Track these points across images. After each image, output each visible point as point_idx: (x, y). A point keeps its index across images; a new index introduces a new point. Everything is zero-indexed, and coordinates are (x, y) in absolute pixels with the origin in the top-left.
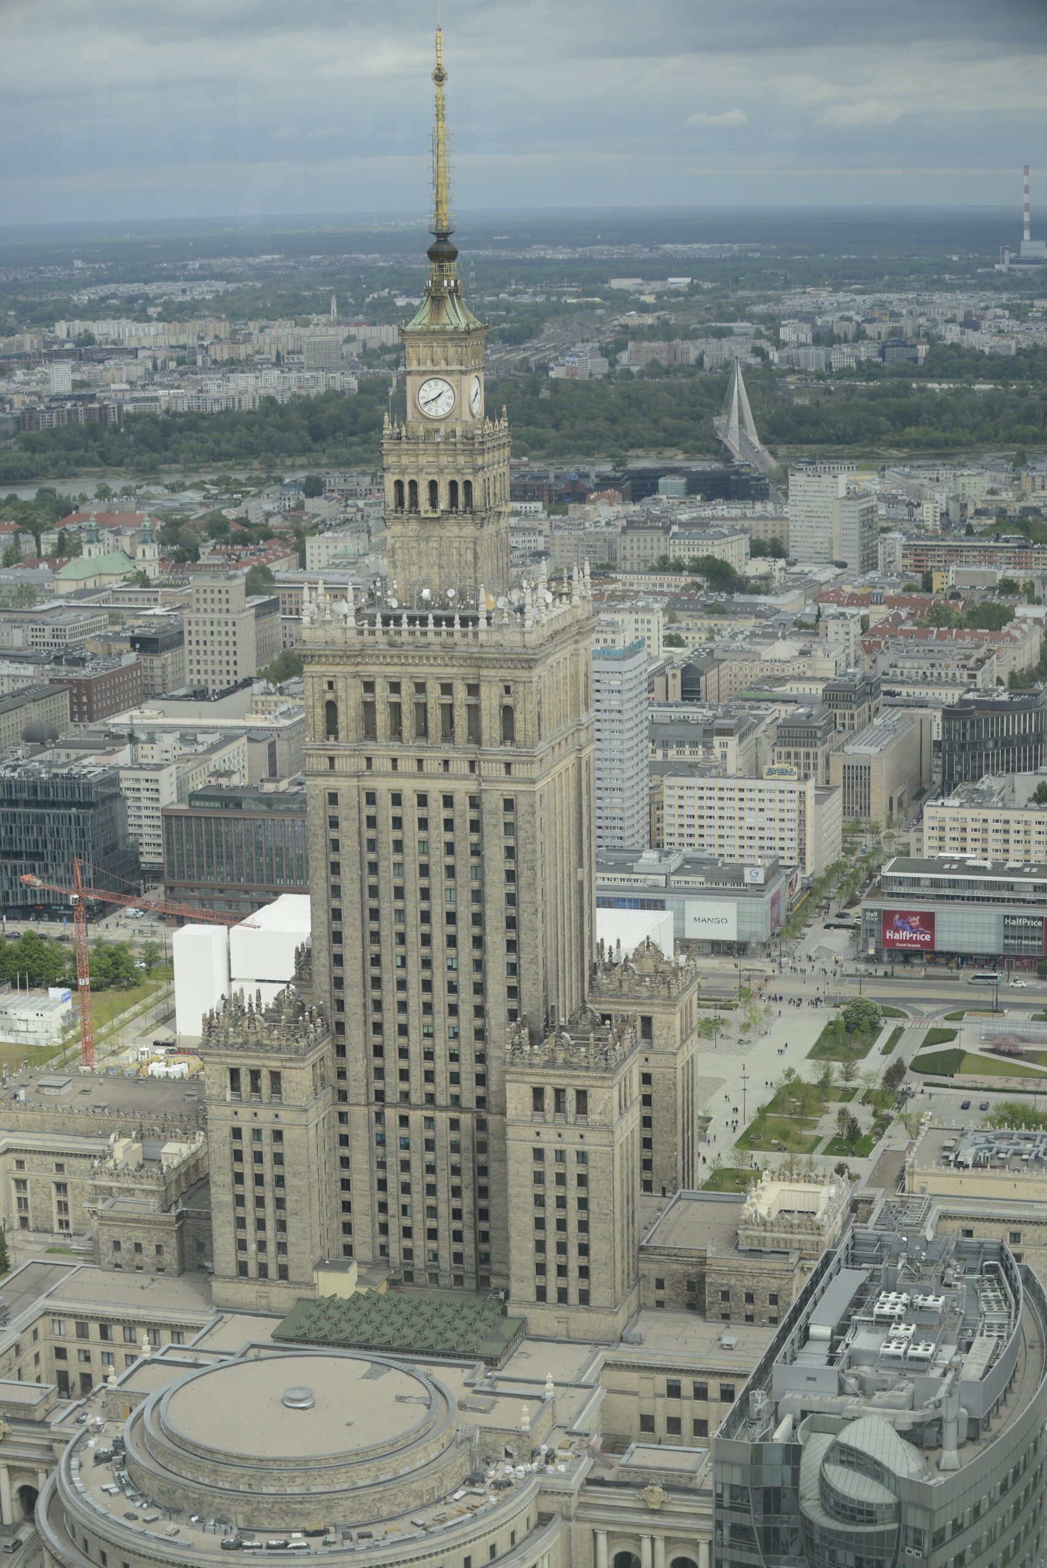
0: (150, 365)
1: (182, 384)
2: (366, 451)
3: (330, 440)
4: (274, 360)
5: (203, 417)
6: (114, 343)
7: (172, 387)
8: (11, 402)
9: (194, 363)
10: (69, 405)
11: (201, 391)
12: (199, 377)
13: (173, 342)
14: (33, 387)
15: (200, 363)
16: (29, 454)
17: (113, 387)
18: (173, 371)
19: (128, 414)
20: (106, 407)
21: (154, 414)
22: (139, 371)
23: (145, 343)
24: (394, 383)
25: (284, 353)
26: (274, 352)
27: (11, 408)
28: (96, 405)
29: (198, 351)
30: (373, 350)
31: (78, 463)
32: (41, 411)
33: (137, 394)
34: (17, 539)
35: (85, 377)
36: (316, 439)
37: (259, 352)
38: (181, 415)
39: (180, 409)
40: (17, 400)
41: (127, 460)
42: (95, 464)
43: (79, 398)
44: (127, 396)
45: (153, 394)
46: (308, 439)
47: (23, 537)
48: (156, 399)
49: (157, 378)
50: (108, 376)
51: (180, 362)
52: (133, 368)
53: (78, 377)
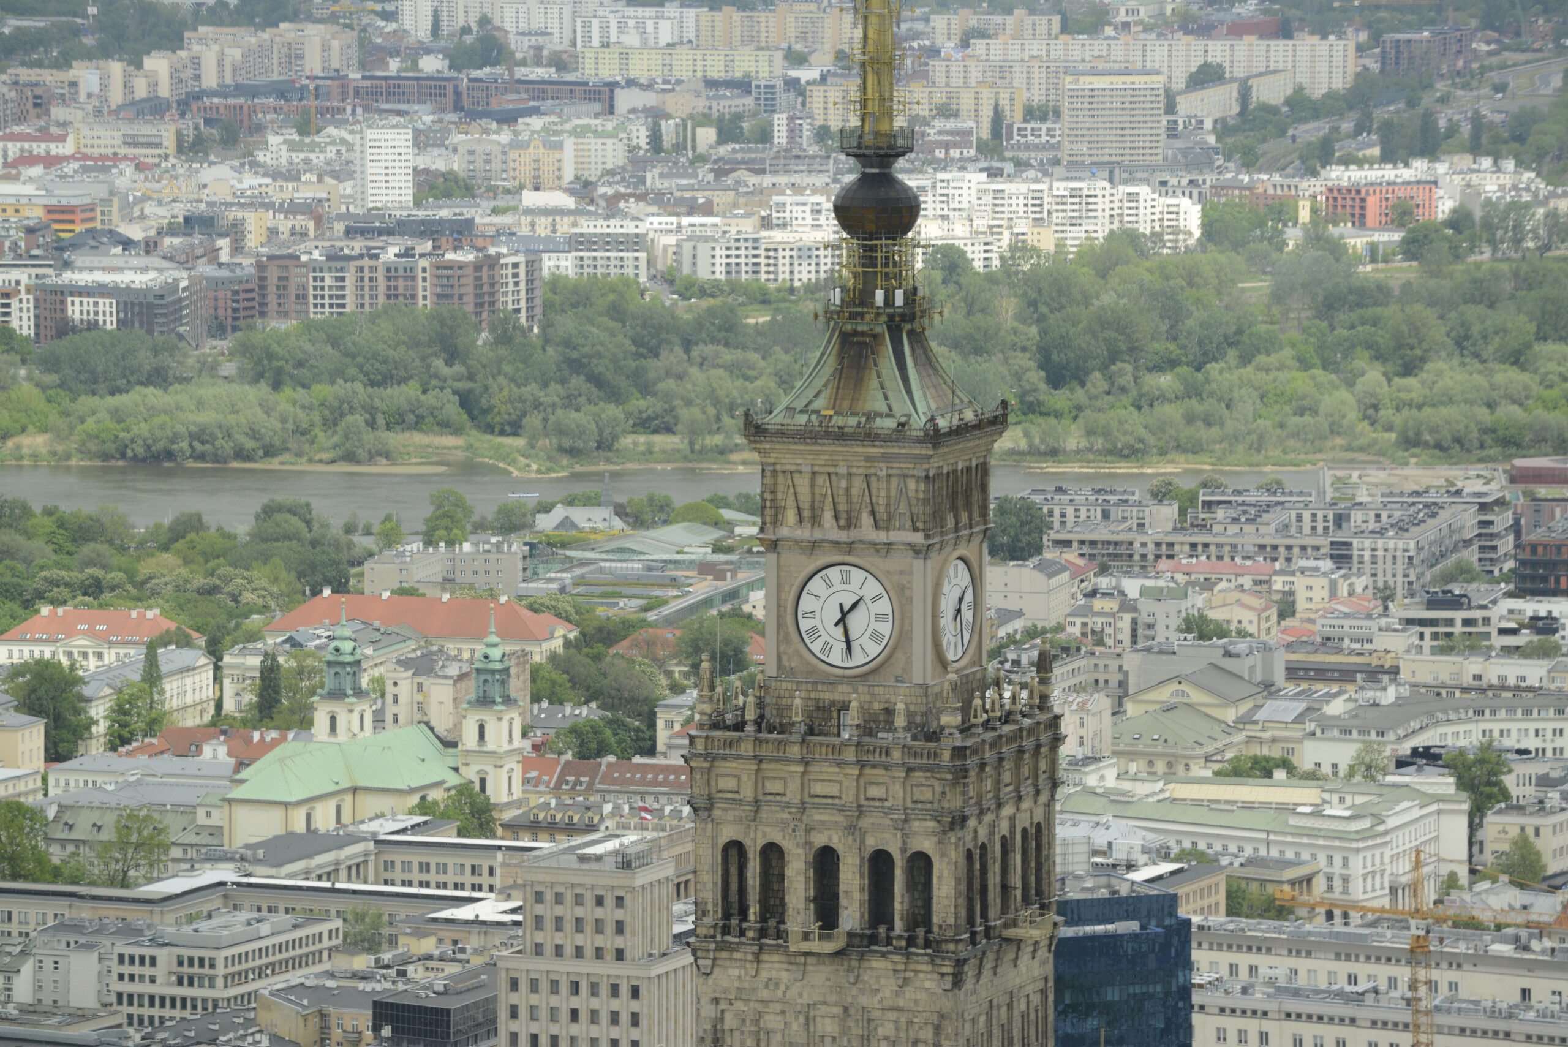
0: (641, 135)
1: (721, 198)
2: (1190, 419)
3: (1097, 381)
4: (985, 134)
5: (764, 299)
6: (559, 62)
7: (692, 209)
8: (236, 232)
9: (765, 135)
10: (390, 254)
11: (766, 223)
12: (767, 180)
13: (716, 71)
14: (307, 191)
15: (780, 136)
16: (263, 389)
17: (530, 198)
18: (702, 159)
19: (556, 283)
20: (493, 262)
21: (629, 284)
22: (613, 154)
23: (640, 69)
24: (1304, 215)
25: (1015, 117)
26: (987, 113)
27: (237, 248)
28: (466, 256)
29: (783, 97)
30: (1270, 110)
31: (398, 420)
32: (314, 266)
33: (587, 227)
34: (151, 660)
35: (456, 164)
36: (1056, 378)
37: (946, 111)
38: (704, 291)
39: (703, 274)
40: (256, 225)
41: (533, 421)
42: (445, 426)
43: (428, 229)
44: (565, 227)
45: (630, 228)
46: (1036, 377)
47: (170, 657)
48: (636, 242)
49: (653, 178)
50: (523, 164)
51: (728, 131)
52: (594, 143)
53: (437, 161)
